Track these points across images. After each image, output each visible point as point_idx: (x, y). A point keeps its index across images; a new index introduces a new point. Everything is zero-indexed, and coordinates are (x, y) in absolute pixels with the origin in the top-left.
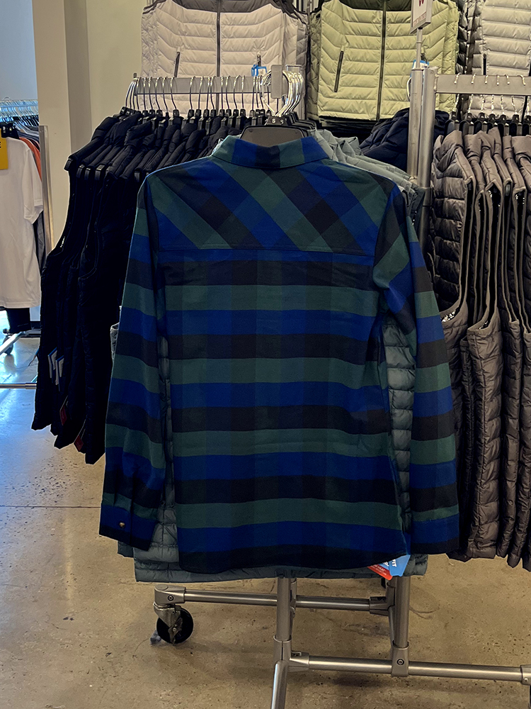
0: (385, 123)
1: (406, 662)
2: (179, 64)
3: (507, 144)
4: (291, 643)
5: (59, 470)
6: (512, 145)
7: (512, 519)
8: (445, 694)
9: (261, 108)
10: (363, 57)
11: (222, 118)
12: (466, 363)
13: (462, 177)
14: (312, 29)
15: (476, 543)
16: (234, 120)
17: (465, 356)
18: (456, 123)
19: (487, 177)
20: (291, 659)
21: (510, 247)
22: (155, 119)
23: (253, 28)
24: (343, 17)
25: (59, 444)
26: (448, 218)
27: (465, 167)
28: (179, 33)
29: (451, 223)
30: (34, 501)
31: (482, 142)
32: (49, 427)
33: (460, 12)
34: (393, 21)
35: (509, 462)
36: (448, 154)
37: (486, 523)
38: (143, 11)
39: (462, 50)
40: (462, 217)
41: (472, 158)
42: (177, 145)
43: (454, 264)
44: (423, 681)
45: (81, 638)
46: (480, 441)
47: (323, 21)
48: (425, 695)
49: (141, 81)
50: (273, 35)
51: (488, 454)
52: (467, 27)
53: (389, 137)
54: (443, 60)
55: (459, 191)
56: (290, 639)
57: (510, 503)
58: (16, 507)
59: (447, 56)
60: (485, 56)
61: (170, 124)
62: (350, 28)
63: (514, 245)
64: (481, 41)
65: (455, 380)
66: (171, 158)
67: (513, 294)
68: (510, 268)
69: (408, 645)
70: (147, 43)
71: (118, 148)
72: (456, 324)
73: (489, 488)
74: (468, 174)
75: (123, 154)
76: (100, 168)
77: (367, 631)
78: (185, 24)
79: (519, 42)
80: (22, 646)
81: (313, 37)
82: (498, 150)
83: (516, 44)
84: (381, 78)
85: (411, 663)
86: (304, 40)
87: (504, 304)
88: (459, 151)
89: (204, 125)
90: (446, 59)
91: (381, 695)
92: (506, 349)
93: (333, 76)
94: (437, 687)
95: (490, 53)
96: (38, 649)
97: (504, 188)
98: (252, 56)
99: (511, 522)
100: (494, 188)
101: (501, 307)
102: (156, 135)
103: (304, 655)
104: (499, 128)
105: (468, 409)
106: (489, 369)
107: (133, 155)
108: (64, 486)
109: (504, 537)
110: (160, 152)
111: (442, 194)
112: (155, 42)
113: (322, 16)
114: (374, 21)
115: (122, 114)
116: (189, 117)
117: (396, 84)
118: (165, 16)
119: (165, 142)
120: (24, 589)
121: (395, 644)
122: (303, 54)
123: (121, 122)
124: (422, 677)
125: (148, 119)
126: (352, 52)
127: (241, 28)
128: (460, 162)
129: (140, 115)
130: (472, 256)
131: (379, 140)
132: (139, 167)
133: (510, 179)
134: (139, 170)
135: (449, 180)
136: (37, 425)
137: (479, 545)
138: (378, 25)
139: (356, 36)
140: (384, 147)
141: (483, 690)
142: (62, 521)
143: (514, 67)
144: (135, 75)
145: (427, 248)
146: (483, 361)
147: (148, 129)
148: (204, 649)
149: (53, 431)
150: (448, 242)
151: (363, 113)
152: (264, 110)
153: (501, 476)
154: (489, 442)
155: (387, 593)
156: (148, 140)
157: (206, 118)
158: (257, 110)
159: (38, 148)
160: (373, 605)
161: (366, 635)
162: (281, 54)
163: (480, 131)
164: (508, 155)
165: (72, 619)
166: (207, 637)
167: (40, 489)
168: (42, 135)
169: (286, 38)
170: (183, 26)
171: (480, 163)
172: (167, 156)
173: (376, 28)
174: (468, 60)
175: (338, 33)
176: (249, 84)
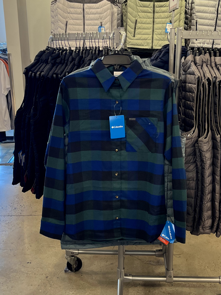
0: (158, 51)
1: (172, 277)
2: (67, 26)
3: (213, 60)
4: (124, 270)
5: (21, 200)
6: (215, 61)
7: (218, 218)
8: (188, 289)
9: (106, 46)
10: (145, 22)
11: (90, 50)
12: (198, 154)
13: (194, 75)
14: (123, 10)
15: (203, 228)
16: (95, 51)
17: (197, 151)
18: (191, 51)
19: (205, 75)
20: (124, 277)
21: (215, 104)
22: (61, 51)
23: (99, 10)
24: (137, 5)
25: (24, 191)
26: (188, 92)
27: (195, 70)
28: (67, 13)
29: (190, 94)
30: (11, 213)
31: (202, 60)
32: (19, 184)
33: (185, 2)
34: (157, 6)
35: (216, 194)
36: (188, 65)
37: (207, 220)
38: (51, 4)
39: (186, 18)
40: (195, 92)
41: (198, 66)
42: (71, 62)
43: (192, 112)
44: (179, 284)
45: (35, 271)
46: (204, 186)
47: (128, 7)
48: (180, 289)
49: (54, 35)
50: (107, 13)
51: (207, 191)
52: (188, 9)
53: (161, 57)
54: (179, 23)
55: (193, 81)
56: (124, 268)
57: (217, 211)
58: (4, 216)
59: (181, 21)
60: (196, 21)
61: (68, 53)
62: (139, 10)
63: (217, 103)
64: (195, 14)
65: (193, 160)
66: (69, 68)
67: (217, 124)
68: (215, 113)
69: (173, 270)
70: (53, 17)
71: (45, 64)
72: (193, 137)
73: (208, 205)
74: (197, 74)
75: (48, 67)
76: (38, 73)
77: (154, 264)
78: (69, 9)
79: (211, 15)
80: (10, 275)
81: (124, 14)
82: (209, 63)
83: (209, 15)
84: (153, 31)
85: (174, 277)
86: (120, 15)
87: (213, 128)
88: (193, 64)
89: (82, 54)
90: (180, 22)
91: (161, 290)
92: (214, 147)
93: (133, 30)
94: (184, 286)
95: (198, 20)
96: (17, 276)
97: (213, 79)
98: (98, 22)
99: (217, 219)
100: (208, 80)
101: (212, 130)
102: (62, 58)
103: (130, 275)
104: (209, 54)
105: (199, 173)
106: (208, 156)
107: (53, 67)
108: (24, 207)
109: (214, 225)
110: (64, 65)
111: (185, 82)
112: (57, 17)
113: (128, 5)
114: (150, 7)
115: (47, 49)
116: (76, 50)
117: (159, 33)
118: (61, 5)
119: (66, 61)
120: (10, 251)
121: (167, 269)
122: (119, 21)
123: (46, 53)
124: (178, 282)
125: (58, 51)
126: (140, 20)
127: (93, 10)
128: (193, 68)
129: (54, 50)
130: (199, 108)
131: (157, 59)
132: (55, 72)
133: (215, 75)
134: (55, 74)
135: (188, 76)
136: (14, 183)
137: (204, 229)
138: (151, 8)
139: (142, 13)
140: (159, 62)
141: (204, 286)
142: (23, 221)
143: (208, 25)
144: (52, 32)
145: (179, 105)
146: (205, 153)
147: (58, 56)
148: (87, 273)
149: (21, 185)
150: (189, 102)
151: (146, 46)
152: (107, 47)
153: (213, 200)
154: (208, 186)
155: (163, 248)
156: (58, 60)
157: (83, 51)
158: (105, 47)
159: (7, 63)
160: (158, 253)
161: (154, 265)
162: (110, 21)
163: (201, 55)
164: (213, 65)
165: (30, 263)
166: (88, 269)
167: (14, 208)
168: (9, 58)
169: (113, 14)
170: (69, 10)
171: (202, 69)
172: (67, 67)
173: (151, 10)
174: (189, 23)
175: (134, 12)
176: (101, 35)
